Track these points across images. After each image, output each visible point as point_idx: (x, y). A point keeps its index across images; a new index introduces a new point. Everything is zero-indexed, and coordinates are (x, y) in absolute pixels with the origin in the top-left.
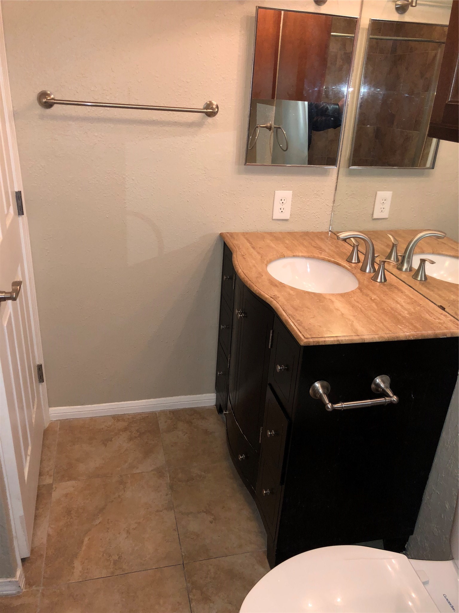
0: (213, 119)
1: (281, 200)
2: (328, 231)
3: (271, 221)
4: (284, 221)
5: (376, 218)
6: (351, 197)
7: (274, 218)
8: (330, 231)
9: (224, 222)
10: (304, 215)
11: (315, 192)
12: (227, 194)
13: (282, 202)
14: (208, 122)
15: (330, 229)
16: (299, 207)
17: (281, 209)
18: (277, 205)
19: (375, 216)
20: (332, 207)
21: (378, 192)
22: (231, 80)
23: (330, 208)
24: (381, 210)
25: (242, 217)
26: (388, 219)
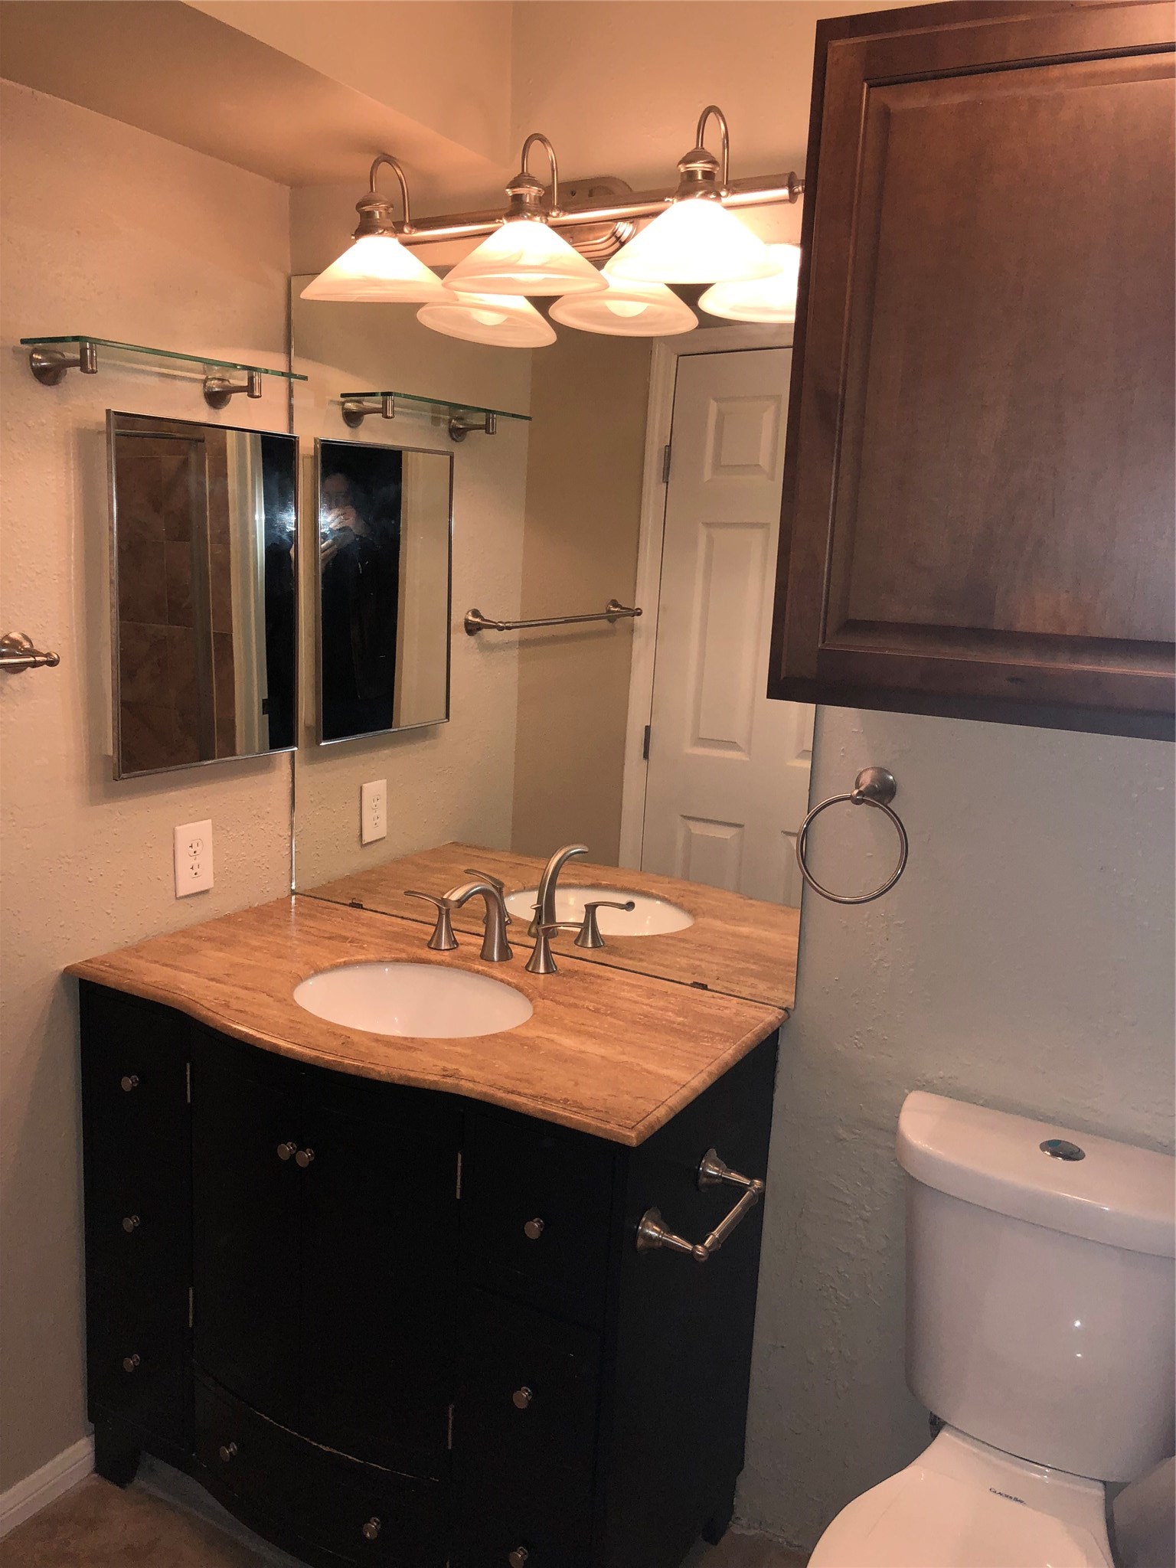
0: (21, 678)
1: (191, 847)
2: (289, 893)
3: (174, 901)
4: (200, 897)
5: (370, 841)
6: (320, 806)
7: (181, 894)
8: (293, 893)
9: (68, 937)
10: (240, 870)
11: (254, 812)
12: (70, 861)
13: (193, 850)
14: (9, 686)
15: (293, 887)
16: (227, 855)
17: (192, 868)
18: (184, 863)
19: (367, 839)
20: (288, 838)
21: (364, 785)
22: (55, 577)
23: (286, 841)
24: (375, 822)
25: (109, 911)
26: (386, 839)
